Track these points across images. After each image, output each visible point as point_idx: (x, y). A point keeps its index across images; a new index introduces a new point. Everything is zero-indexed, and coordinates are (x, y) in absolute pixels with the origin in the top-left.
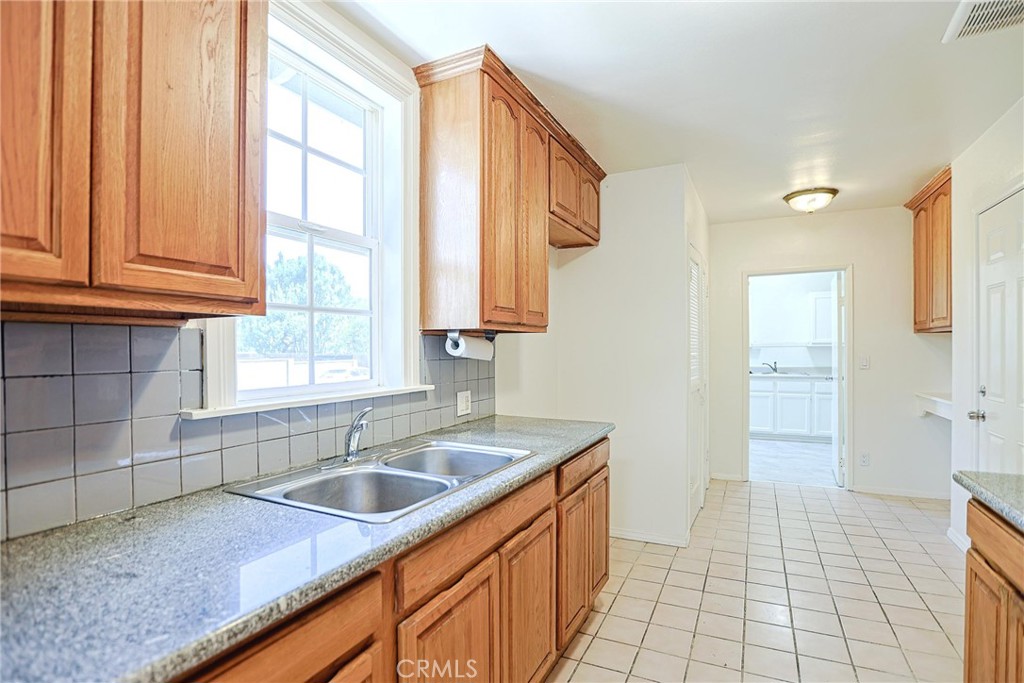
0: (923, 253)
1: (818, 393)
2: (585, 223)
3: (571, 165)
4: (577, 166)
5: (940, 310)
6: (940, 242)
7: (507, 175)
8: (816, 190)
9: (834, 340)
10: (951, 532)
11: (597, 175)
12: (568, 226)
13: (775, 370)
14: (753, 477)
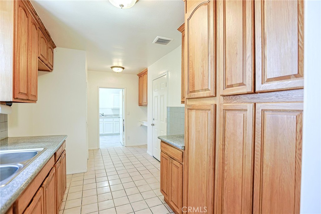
0: (141, 87)
1: (115, 122)
2: (49, 63)
3: (45, 40)
4: (47, 42)
5: (145, 101)
6: (145, 85)
7: (24, 40)
8: (120, 67)
9: (121, 107)
10: (148, 152)
11: (53, 46)
12: (43, 63)
13: (103, 115)
14: (101, 147)
